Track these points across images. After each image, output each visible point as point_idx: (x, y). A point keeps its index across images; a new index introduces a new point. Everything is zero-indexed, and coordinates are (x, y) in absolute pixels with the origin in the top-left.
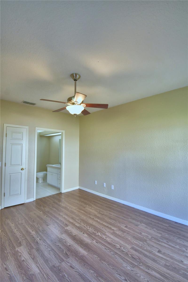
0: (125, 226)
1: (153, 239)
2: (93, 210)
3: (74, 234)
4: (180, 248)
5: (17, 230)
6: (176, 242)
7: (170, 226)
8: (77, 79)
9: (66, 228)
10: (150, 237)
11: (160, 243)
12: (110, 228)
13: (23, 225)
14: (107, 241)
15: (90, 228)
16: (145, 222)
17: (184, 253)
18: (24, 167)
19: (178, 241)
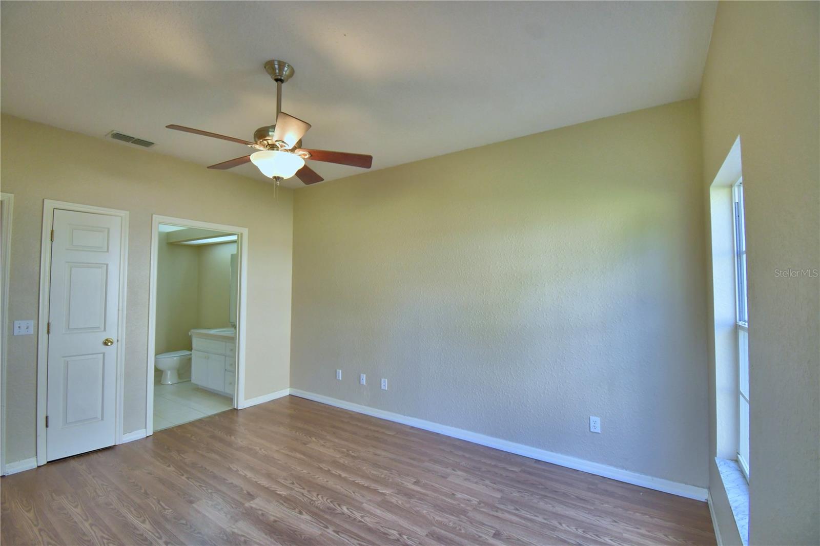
0: (415, 482)
1: (482, 505)
2: (329, 448)
3: (272, 518)
4: (545, 522)
5: (91, 525)
6: (536, 508)
7: (524, 471)
8: (282, 78)
9: (247, 505)
10: (475, 501)
11: (500, 514)
12: (375, 491)
13: (112, 509)
14: (366, 525)
15: (320, 497)
16: (464, 466)
17: (556, 533)
18: (113, 337)
19: (542, 505)
